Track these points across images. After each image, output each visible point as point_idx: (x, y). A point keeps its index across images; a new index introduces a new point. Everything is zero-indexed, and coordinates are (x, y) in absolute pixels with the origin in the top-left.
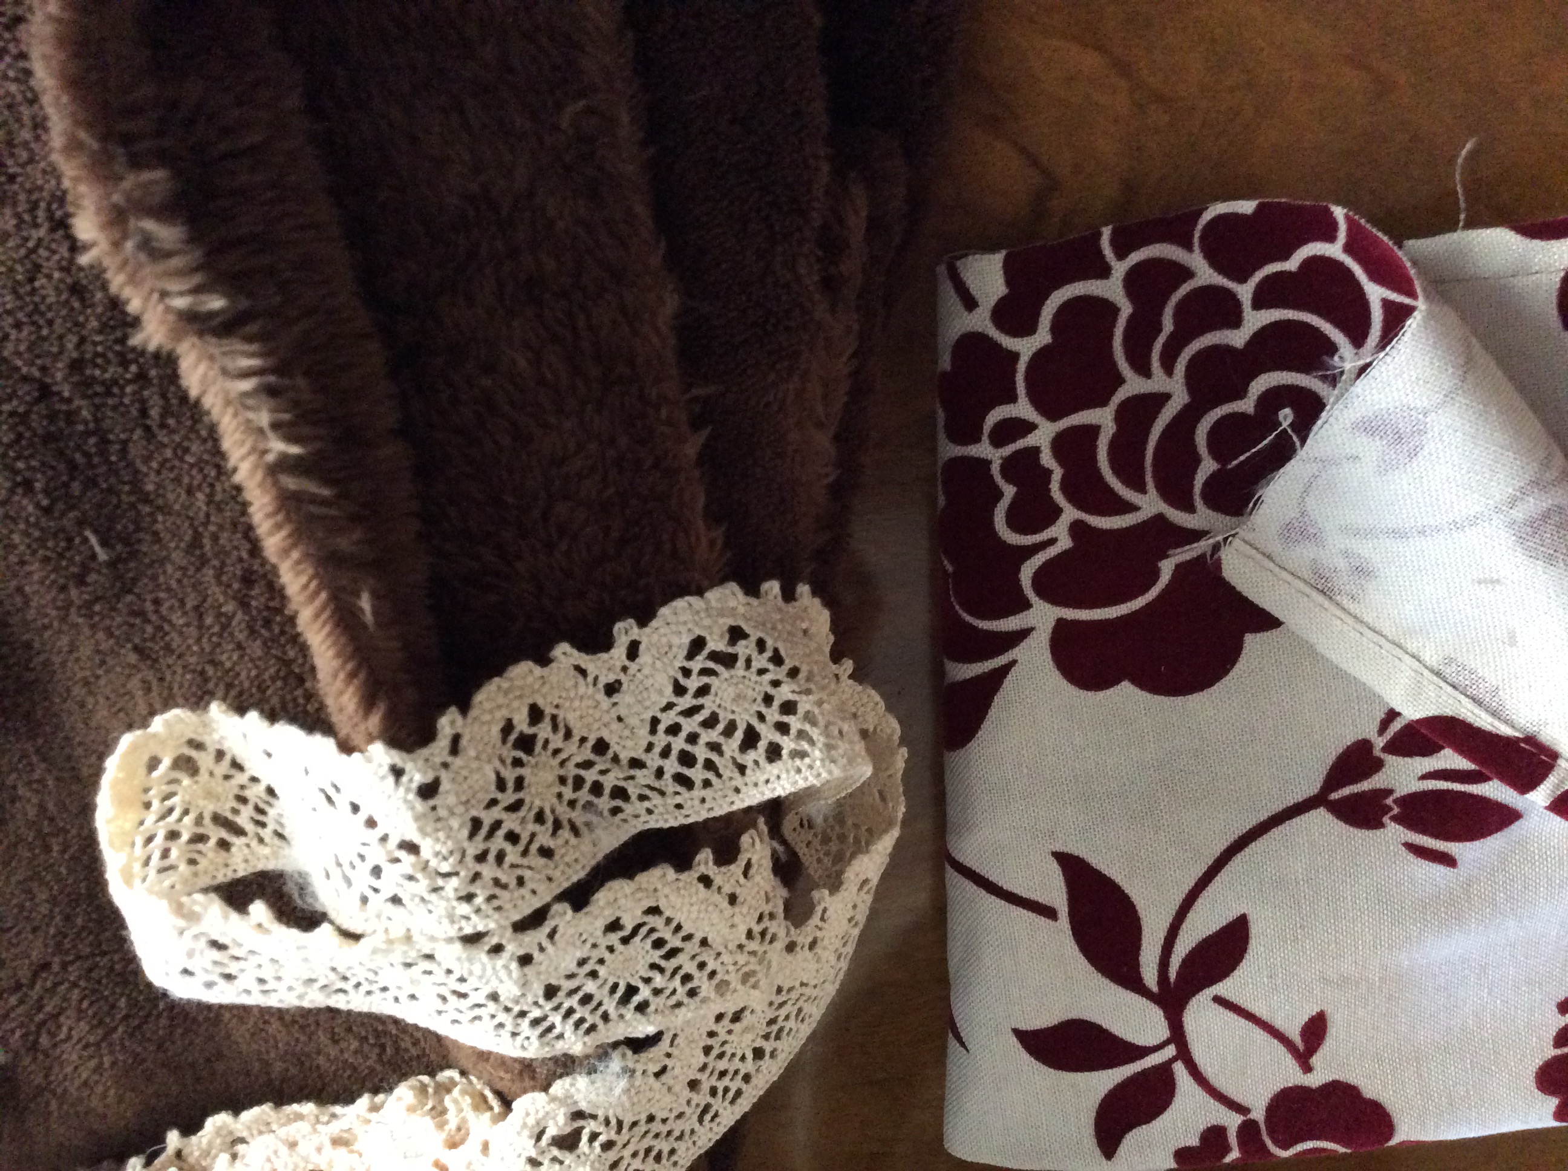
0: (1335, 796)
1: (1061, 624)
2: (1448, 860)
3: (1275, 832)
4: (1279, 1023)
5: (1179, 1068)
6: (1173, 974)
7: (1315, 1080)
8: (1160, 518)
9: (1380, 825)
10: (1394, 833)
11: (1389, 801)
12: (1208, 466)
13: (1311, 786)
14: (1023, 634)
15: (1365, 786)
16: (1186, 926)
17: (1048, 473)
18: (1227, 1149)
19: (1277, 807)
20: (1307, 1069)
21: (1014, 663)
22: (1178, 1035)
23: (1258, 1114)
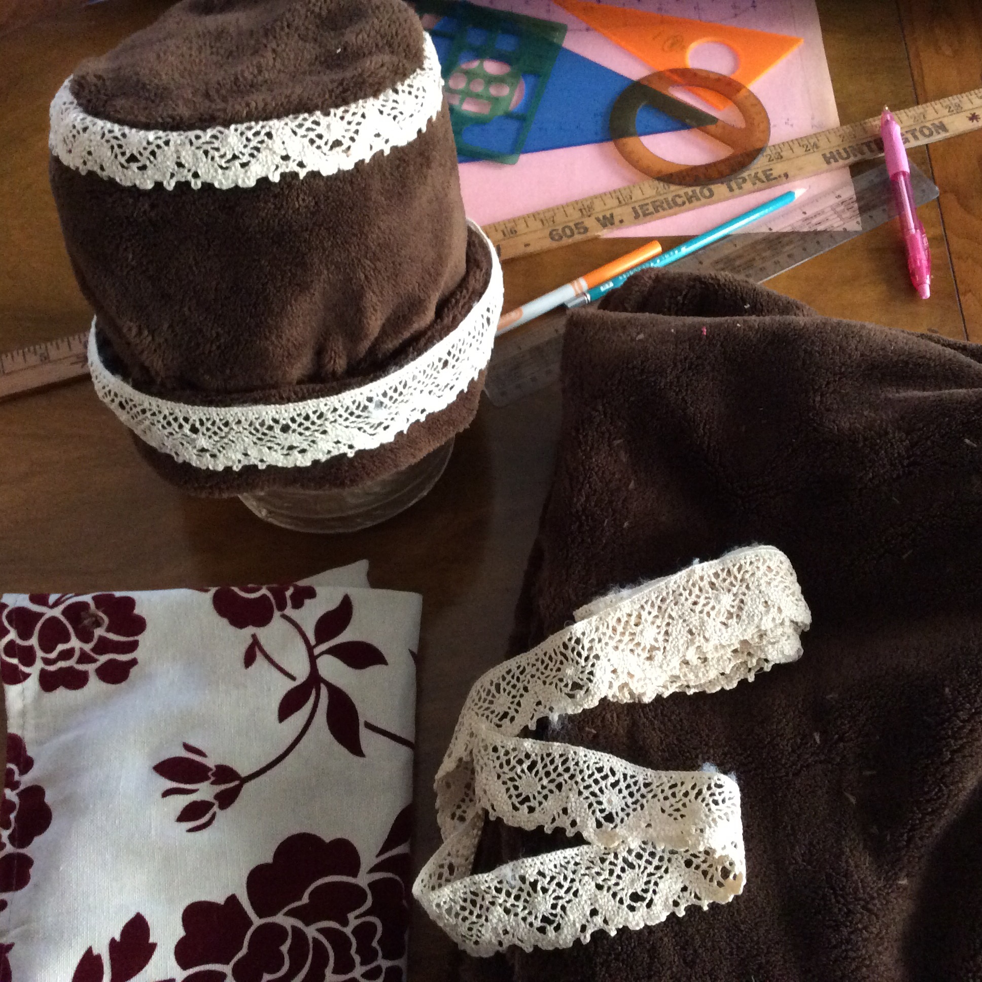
0: (237, 783)
1: (355, 875)
2: (187, 747)
3: (264, 764)
4: (266, 664)
5: (313, 641)
6: (314, 692)
7: (250, 630)
8: (307, 924)
9: (218, 767)
10: (210, 762)
11: (213, 779)
12: (285, 948)
13: (247, 787)
14: (372, 870)
15: (223, 787)
16: (307, 717)
17: (357, 952)
18: (292, 596)
19: (262, 778)
20: (254, 636)
21: (378, 856)
22: (313, 659)
23: (277, 614)
